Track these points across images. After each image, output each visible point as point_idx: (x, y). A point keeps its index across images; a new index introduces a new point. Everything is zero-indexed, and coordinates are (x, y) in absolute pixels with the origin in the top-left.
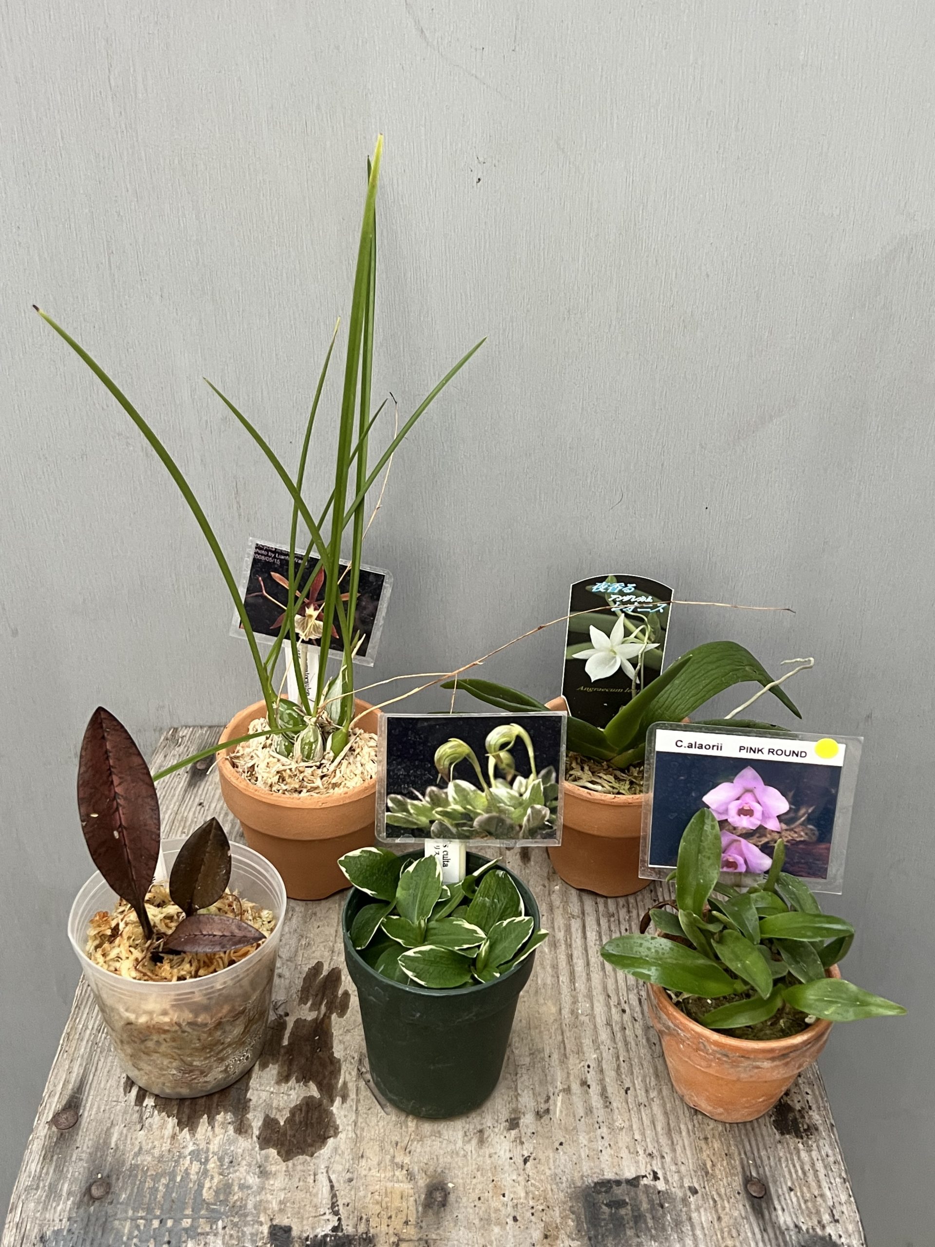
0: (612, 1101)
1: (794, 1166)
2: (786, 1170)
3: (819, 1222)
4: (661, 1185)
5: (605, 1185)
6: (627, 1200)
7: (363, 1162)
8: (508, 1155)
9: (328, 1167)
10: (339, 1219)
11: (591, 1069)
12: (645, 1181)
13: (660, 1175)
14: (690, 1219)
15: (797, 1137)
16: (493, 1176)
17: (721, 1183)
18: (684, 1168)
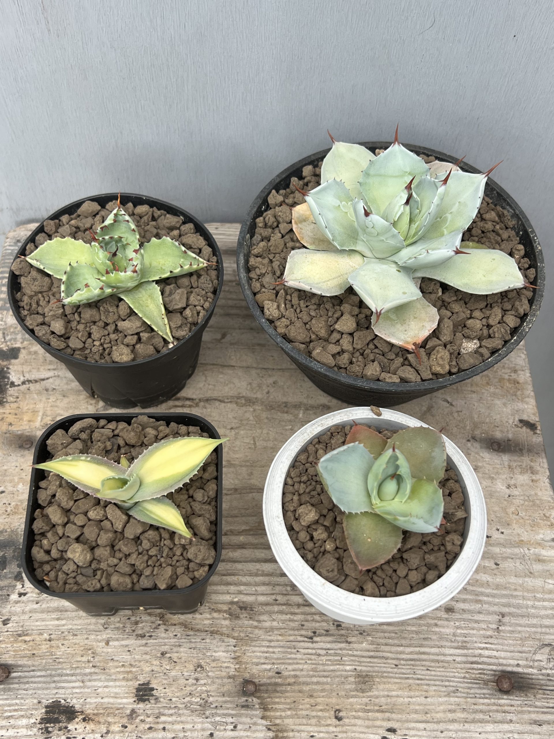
1: (15, 710)
2: (14, 702)
4: (14, 597)
6: (5, 571)
9: (58, 376)
10: (19, 385)
13: (23, 598)
15: (42, 719)
17: (9, 646)
18: (26, 617)
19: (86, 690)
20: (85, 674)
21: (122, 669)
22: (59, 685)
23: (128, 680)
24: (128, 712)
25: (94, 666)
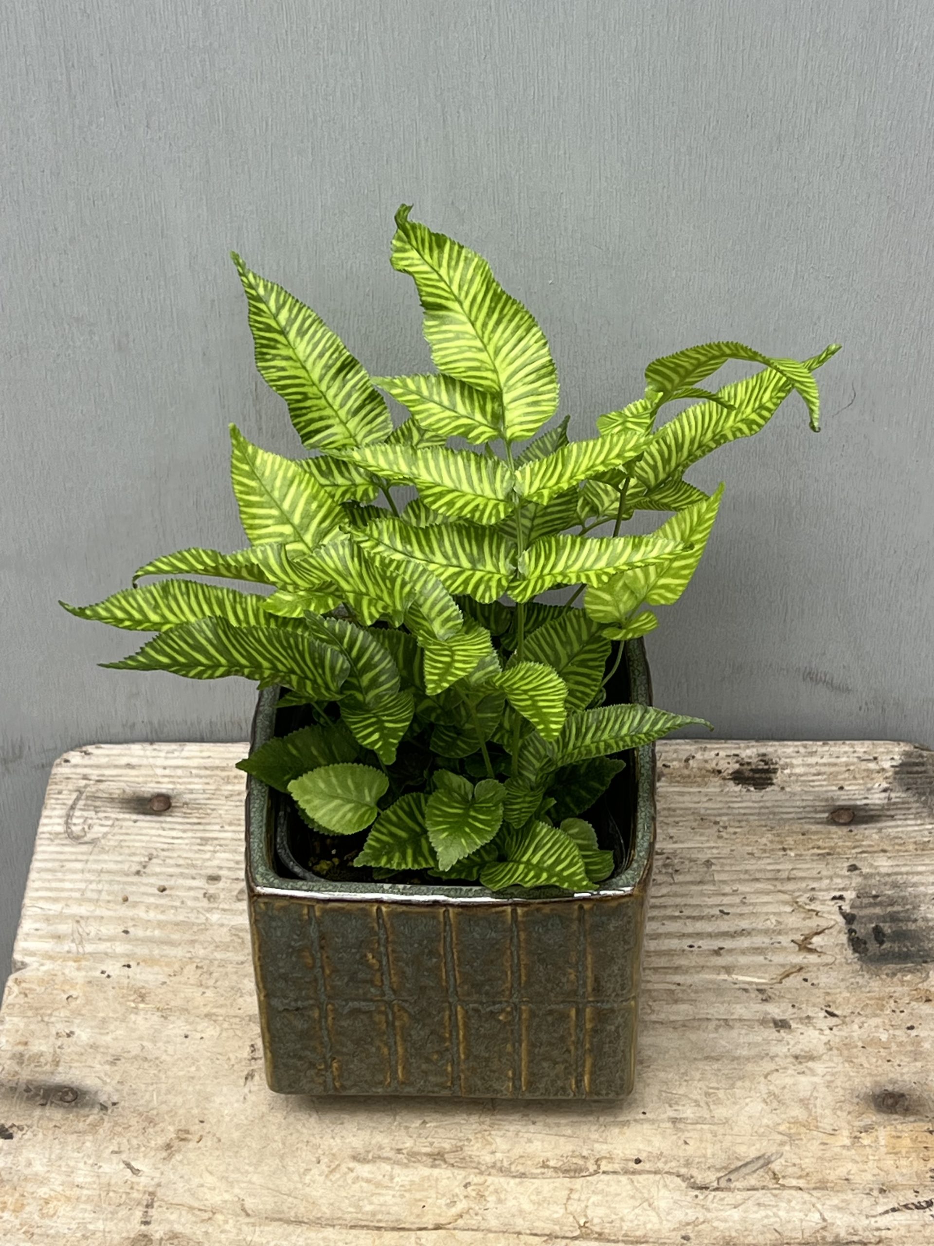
0: (739, 929)
1: (813, 781)
2: (817, 789)
3: (878, 772)
4: (850, 895)
5: (856, 943)
6: (873, 925)
7: (856, 1179)
8: (827, 1032)
9: (867, 1217)
11: (696, 945)
12: (846, 908)
13: (838, 894)
14: (889, 875)
15: (775, 772)
16: (856, 1047)
17: (840, 844)
18: (824, 873)
19: (724, 799)
20: (727, 814)
21: (677, 819)
22: (761, 804)
23: (669, 809)
24: (663, 779)
25: (716, 823)
